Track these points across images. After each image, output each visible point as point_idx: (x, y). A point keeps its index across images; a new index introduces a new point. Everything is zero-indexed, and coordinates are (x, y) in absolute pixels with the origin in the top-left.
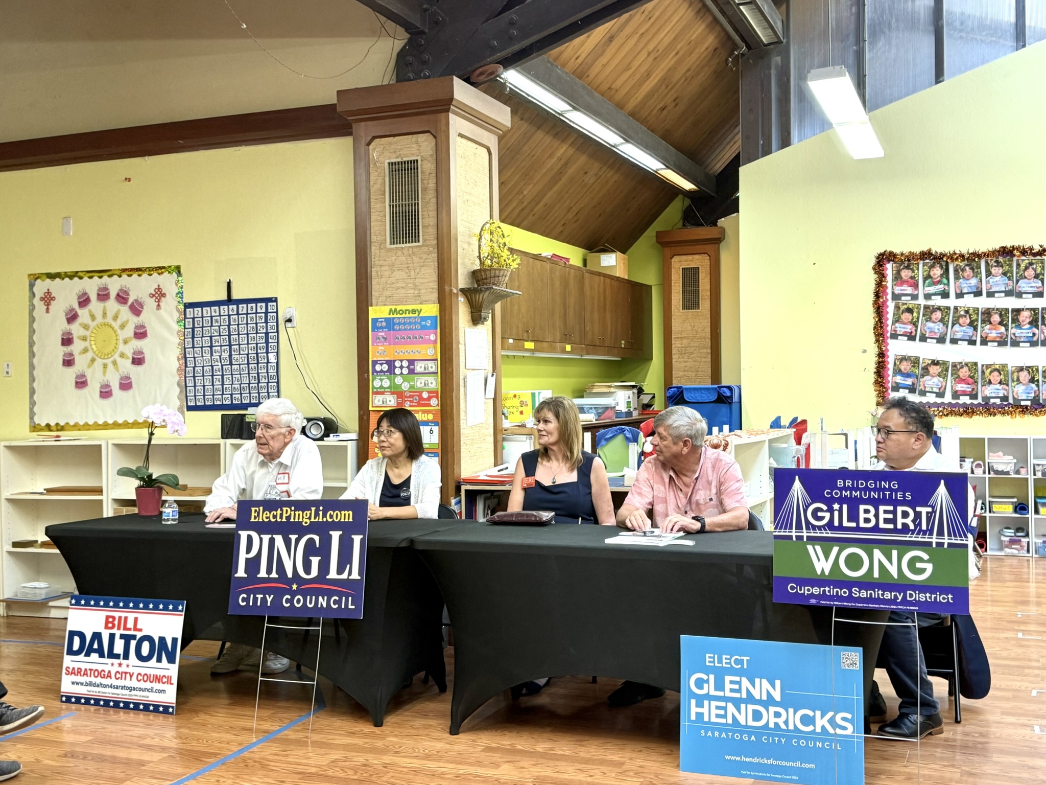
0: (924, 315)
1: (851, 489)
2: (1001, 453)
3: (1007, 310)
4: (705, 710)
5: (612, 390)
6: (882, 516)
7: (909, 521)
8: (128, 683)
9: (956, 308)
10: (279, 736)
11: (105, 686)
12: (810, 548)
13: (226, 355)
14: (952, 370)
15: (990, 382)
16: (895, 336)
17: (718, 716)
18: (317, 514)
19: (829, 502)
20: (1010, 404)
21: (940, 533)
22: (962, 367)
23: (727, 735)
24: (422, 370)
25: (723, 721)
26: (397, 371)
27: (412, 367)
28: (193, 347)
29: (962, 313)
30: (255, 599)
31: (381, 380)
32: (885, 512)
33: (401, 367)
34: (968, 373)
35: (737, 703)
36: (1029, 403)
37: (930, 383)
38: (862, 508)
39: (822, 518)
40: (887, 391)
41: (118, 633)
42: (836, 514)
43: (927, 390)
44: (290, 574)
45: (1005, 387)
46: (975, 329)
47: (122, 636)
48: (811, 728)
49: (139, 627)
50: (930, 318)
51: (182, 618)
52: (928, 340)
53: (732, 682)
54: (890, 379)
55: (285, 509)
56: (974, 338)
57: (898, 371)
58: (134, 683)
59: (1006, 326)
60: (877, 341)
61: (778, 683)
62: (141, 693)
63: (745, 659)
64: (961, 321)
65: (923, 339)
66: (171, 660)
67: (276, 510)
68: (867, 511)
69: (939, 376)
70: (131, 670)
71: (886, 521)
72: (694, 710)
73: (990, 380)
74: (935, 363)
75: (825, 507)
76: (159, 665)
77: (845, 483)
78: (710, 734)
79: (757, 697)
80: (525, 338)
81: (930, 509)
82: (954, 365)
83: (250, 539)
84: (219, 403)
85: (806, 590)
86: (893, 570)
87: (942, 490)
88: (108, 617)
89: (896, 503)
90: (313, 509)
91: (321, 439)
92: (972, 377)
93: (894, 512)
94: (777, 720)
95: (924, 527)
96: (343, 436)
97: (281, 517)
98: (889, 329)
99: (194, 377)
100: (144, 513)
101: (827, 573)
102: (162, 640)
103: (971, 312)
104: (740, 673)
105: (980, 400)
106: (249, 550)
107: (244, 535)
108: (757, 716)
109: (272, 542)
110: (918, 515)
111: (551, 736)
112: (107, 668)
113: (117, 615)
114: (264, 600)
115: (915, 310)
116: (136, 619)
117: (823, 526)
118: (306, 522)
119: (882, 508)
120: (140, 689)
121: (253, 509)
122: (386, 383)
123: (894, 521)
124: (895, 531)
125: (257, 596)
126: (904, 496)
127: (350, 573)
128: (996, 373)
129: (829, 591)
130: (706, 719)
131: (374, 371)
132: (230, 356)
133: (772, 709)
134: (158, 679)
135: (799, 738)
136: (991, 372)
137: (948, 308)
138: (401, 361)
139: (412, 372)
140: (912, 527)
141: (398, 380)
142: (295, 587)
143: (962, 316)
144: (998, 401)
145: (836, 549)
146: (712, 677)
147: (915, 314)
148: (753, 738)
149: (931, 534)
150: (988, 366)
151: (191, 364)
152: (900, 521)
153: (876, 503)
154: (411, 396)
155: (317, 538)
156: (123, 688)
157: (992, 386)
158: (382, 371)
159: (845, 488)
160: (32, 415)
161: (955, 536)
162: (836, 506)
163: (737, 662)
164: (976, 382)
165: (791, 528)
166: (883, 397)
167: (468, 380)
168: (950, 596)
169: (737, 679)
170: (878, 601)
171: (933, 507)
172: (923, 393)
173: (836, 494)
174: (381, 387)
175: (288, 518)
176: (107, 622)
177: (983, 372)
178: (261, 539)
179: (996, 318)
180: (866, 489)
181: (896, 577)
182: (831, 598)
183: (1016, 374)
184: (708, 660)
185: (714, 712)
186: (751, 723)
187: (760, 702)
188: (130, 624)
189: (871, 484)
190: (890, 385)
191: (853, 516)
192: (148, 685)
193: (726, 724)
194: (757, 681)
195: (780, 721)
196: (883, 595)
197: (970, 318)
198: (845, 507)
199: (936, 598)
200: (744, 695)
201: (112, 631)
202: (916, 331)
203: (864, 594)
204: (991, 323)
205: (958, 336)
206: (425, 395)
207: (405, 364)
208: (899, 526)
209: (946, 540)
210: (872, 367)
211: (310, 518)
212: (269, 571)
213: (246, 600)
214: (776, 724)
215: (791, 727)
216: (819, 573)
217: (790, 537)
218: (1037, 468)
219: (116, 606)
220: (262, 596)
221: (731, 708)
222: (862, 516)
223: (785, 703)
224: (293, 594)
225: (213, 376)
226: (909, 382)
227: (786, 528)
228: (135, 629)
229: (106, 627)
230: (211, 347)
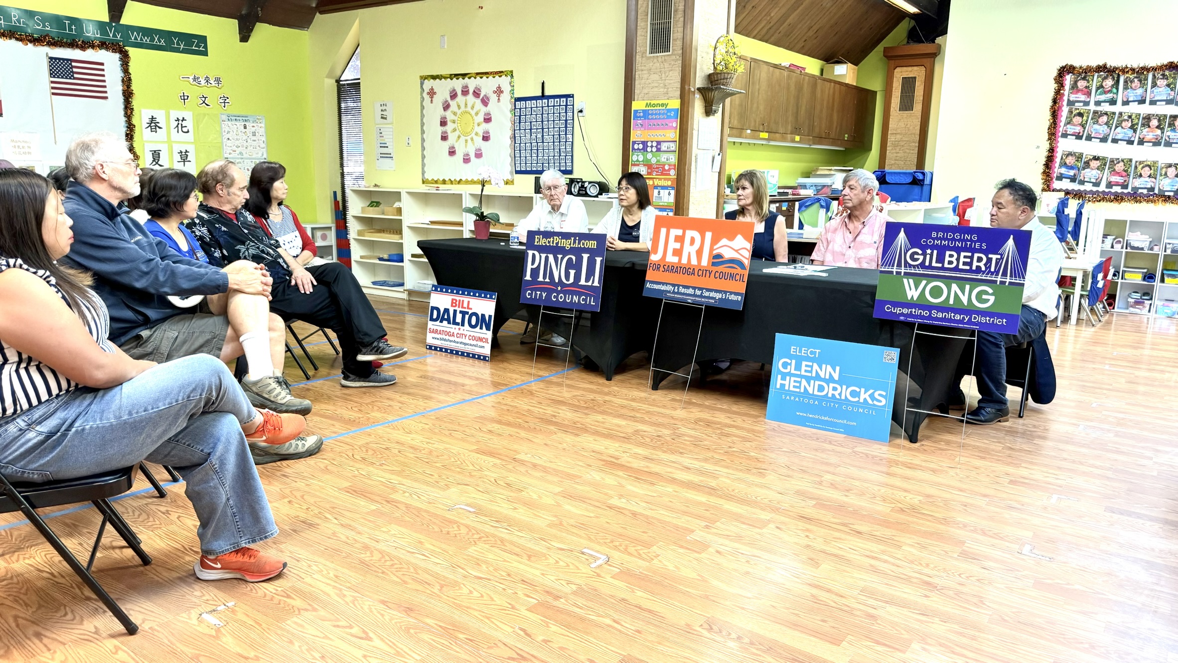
0: (1092, 119)
1: (940, 239)
2: (1139, 233)
3: (1165, 116)
4: (786, 383)
5: (832, 172)
6: (962, 260)
7: (982, 265)
8: (464, 340)
9: (1121, 114)
10: (547, 379)
11: (451, 341)
12: (905, 281)
13: (540, 136)
14: (1110, 165)
15: (1141, 176)
16: (1065, 135)
17: (794, 387)
18: (575, 242)
19: (924, 249)
20: (1155, 194)
21: (1004, 274)
22: (1118, 163)
23: (800, 400)
24: (665, 149)
25: (798, 390)
26: (649, 149)
27: (659, 147)
28: (520, 130)
29: (1126, 118)
30: (536, 294)
31: (638, 155)
32: (965, 257)
33: (652, 146)
34: (1123, 168)
35: (808, 379)
36: (1172, 194)
37: (1089, 174)
38: (948, 253)
39: (917, 260)
40: (1052, 180)
41: (458, 310)
42: (928, 257)
43: (1086, 180)
44: (557, 281)
45: (1153, 180)
46: (1135, 131)
47: (461, 312)
48: (857, 399)
49: (470, 307)
50: (1098, 121)
51: (495, 303)
52: (1093, 139)
53: (806, 366)
54: (1056, 170)
56: (1132, 139)
57: (1064, 164)
58: (467, 341)
59: (1162, 129)
60: (1049, 139)
61: (838, 368)
62: (471, 347)
63: (818, 351)
64: (1124, 124)
65: (1089, 138)
66: (488, 329)
67: (550, 238)
68: (951, 256)
69: (1098, 169)
70: (465, 332)
71: (965, 264)
72: (779, 381)
73: (1141, 174)
74: (1096, 158)
75: (920, 252)
76: (481, 331)
77: (937, 235)
78: (788, 398)
79: (822, 376)
80: (761, 129)
81: (999, 257)
82: (1112, 161)
83: (534, 256)
84: (535, 169)
85: (898, 310)
86: (965, 300)
87: (1011, 243)
88: (453, 300)
89: (973, 251)
90: (573, 238)
91: (596, 196)
92: (1125, 171)
93: (972, 258)
94: (834, 392)
95: (993, 269)
96: (611, 195)
97: (553, 243)
98: (1061, 129)
99: (520, 150)
100: (478, 238)
101: (915, 299)
102: (483, 315)
103: (1133, 117)
104: (813, 360)
105: (1129, 190)
106: (533, 263)
107: (530, 253)
108: (821, 389)
109: (547, 258)
110: (989, 260)
111: (718, 397)
112: (452, 330)
113: (458, 298)
114: (541, 295)
115: (1086, 115)
116: (469, 302)
117: (917, 266)
118: (568, 247)
119: (963, 254)
120: (471, 345)
122: (641, 158)
123: (970, 264)
124: (970, 271)
125: (537, 292)
126: (981, 246)
127: (593, 282)
128: (1147, 168)
129: (915, 312)
130: (787, 388)
131: (633, 149)
132: (543, 136)
133: (831, 385)
134: (481, 339)
135: (847, 405)
136: (1143, 167)
137: (1114, 113)
138: (652, 142)
139: (659, 150)
140: (983, 268)
141: (649, 156)
142: (559, 288)
143: (1125, 120)
144: (1145, 191)
145: (924, 282)
146: (794, 361)
147: (1085, 118)
148: (816, 402)
149: (997, 274)
150: (1141, 163)
151: (518, 141)
152: (975, 264)
153: (958, 250)
154: (657, 168)
155: (574, 258)
156: (461, 343)
157: (1142, 179)
158: (638, 149)
159: (937, 239)
160: (423, 173)
161: (1015, 277)
162: (929, 251)
163: (811, 353)
164: (1129, 175)
165: (893, 266)
166: (1048, 186)
167: (699, 157)
168: (1004, 320)
169: (810, 364)
170: (950, 320)
171: (1001, 255)
172: (1082, 182)
173: (930, 242)
174: (637, 161)
175: (557, 243)
176: (452, 303)
177: (1136, 167)
178: (540, 256)
179: (1154, 123)
180: (953, 239)
181: (966, 304)
182: (916, 317)
183: (1164, 170)
184: (792, 350)
185: (792, 384)
186: (816, 393)
187: (824, 380)
188: (465, 305)
189: (957, 236)
190: (1055, 175)
191: (941, 259)
192: (475, 343)
193: (800, 392)
194: (824, 366)
195: (836, 393)
196: (954, 317)
197: (1132, 122)
198: (935, 252)
199: (993, 321)
200: (814, 375)
201: (456, 308)
202: (1084, 131)
203: (940, 315)
204: (1149, 127)
205: (1119, 137)
206: (667, 167)
207: (655, 144)
208: (974, 268)
209: (1008, 280)
210: (1043, 160)
211: (570, 244)
212: (544, 277)
213: (530, 294)
214: (833, 395)
215: (843, 397)
216: (909, 298)
217: (892, 272)
218: (1168, 246)
219: (458, 293)
220: (540, 293)
221: (804, 382)
222: (947, 259)
223: (840, 382)
224: (558, 293)
225: (531, 150)
226: (1072, 173)
227: (889, 266)
228: (468, 308)
229: (452, 306)
230: (531, 129)
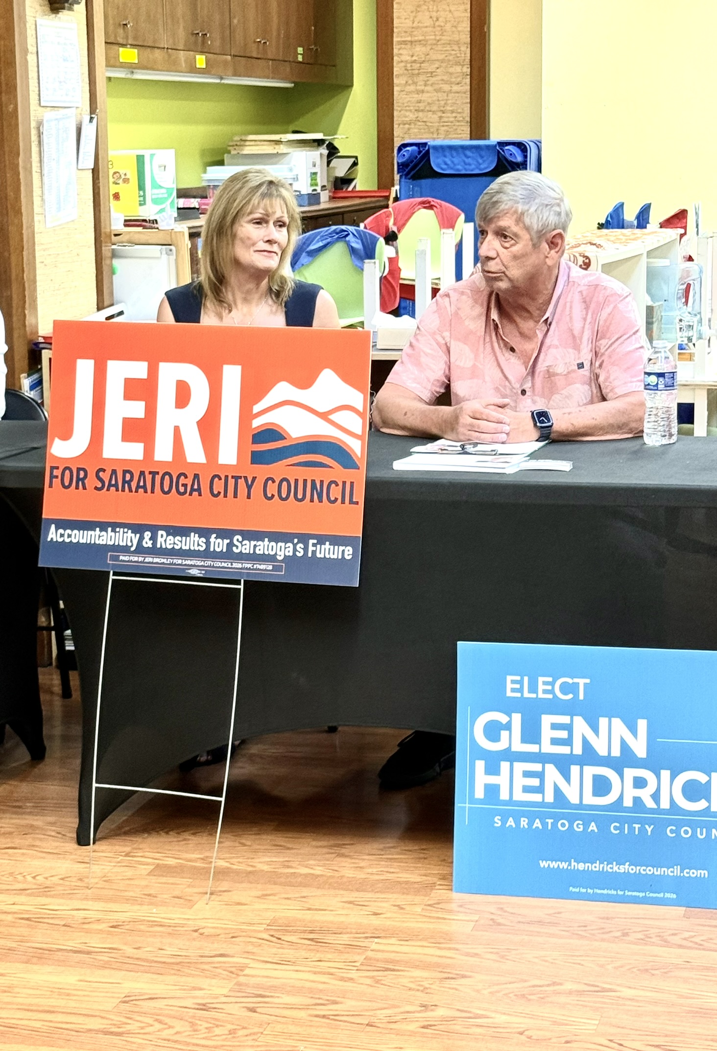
4: (502, 780)
17: (527, 789)
23: (544, 824)
25: (537, 798)
35: (563, 764)
48: (702, 805)
53: (555, 726)
61: (642, 725)
63: (582, 682)
72: (482, 779)
78: (511, 822)
79: (602, 751)
80: (121, 41)
94: (638, 793)
104: (570, 709)
108: (601, 786)
130: (504, 795)
133: (630, 773)
135: (679, 824)
146: (517, 718)
148: (593, 827)
163: (565, 688)
169: (565, 719)
184: (509, 686)
185: (520, 781)
186: (590, 799)
187: (607, 761)
193: (543, 804)
194: (603, 722)
195: (645, 794)
200: (578, 750)
214: (637, 800)
215: (665, 804)
221: (552, 773)
223: (653, 763)
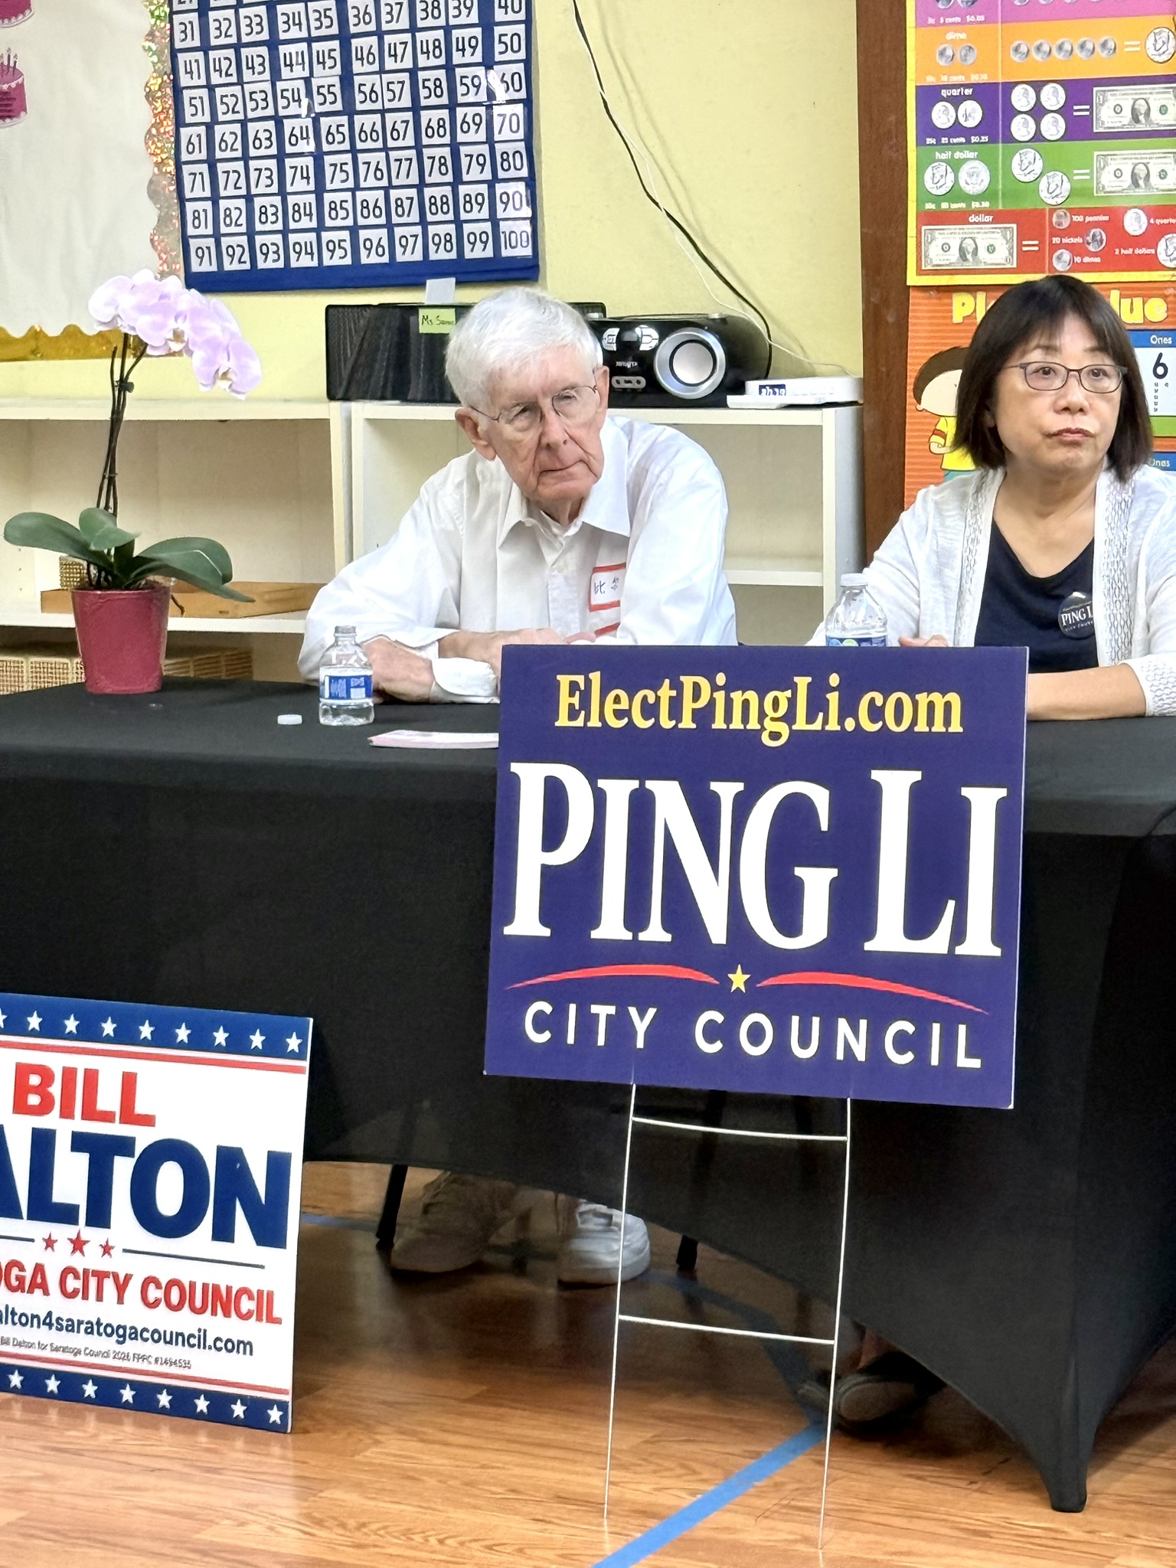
8: (109, 1311)
11: (29, 1320)
13: (328, 76)
18: (817, 705)
24: (1124, 122)
26: (1022, 128)
27: (1080, 110)
28: (205, 47)
30: (586, 1023)
31: (955, 166)
33: (1038, 112)
41: (64, 1130)
44: (717, 932)
47: (80, 1142)
49: (140, 1108)
51: (299, 1084)
55: (687, 681)
58: (132, 1313)
62: (161, 1350)
66: (269, 1233)
67: (655, 688)
70: (118, 1264)
76: (222, 1249)
83: (555, 796)
88: (22, 1072)
90: (802, 682)
96: (798, 390)
97: (675, 712)
99: (212, 163)
100: (108, 687)
102: (231, 1159)
106: (553, 835)
107: (531, 777)
109: (642, 808)
112: (30, 1256)
113: (56, 1062)
114: (620, 1026)
116: (129, 1082)
118: (775, 733)
120: (158, 1337)
121: (564, 680)
122: (975, 176)
125: (595, 1009)
127: (959, 934)
131: (927, 128)
132: (347, 78)
134: (222, 1301)
138: (1038, 86)
139: (1079, 129)
141: (1025, 164)
142: (739, 980)
151: (196, 112)
154: (1075, 229)
155: (820, 797)
156: (93, 1328)
158: (957, 129)
174: (955, 193)
175: (704, 715)
176: (21, 1090)
178: (600, 800)
188: (109, 1099)
192: (185, 1321)
201: (43, 1122)
206: (1135, 224)
207: (1053, 97)
211: (789, 718)
212: (636, 916)
213: (551, 1023)
219: (52, 1029)
220: (611, 1010)
224: (736, 1006)
225: (281, 157)
228: (128, 1114)
229: (20, 1106)
230: (273, 44)
